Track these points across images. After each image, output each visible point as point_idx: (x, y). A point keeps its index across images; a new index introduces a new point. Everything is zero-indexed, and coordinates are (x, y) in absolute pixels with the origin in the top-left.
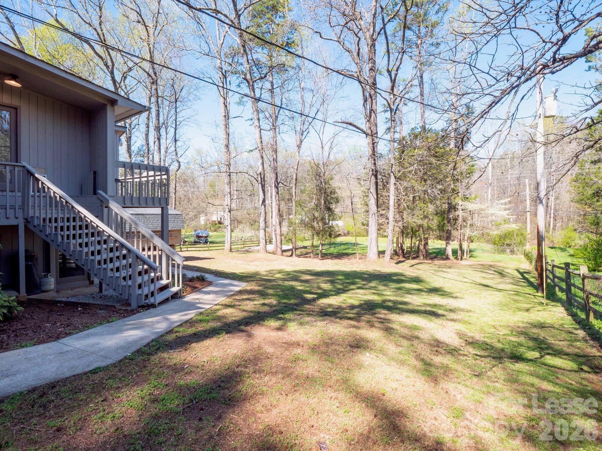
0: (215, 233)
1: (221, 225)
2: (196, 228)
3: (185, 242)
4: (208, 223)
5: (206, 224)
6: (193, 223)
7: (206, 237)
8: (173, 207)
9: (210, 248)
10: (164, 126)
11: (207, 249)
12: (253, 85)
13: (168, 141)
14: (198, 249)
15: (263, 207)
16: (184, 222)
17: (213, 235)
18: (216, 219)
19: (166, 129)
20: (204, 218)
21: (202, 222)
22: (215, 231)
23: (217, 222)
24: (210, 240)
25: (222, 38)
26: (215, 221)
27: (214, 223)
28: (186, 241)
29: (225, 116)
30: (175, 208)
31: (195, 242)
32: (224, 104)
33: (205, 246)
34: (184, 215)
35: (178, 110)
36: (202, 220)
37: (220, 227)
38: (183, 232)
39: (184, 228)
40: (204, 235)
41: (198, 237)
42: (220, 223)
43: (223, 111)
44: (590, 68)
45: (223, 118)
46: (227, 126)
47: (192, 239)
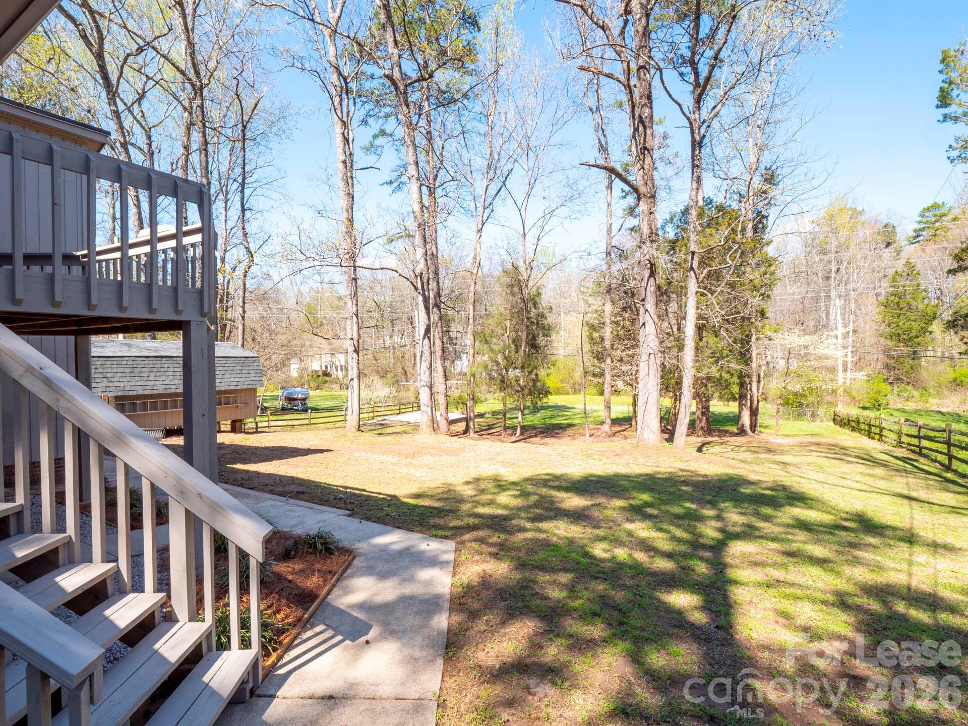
0: (318, 392)
1: (328, 379)
2: (284, 385)
3: (264, 409)
4: (305, 375)
5: (301, 377)
6: (280, 376)
7: (304, 399)
8: (240, 343)
9: (313, 421)
10: (221, 196)
11: (307, 422)
12: (405, 93)
13: (230, 224)
14: (290, 423)
15: (426, 341)
16: (261, 373)
17: (316, 397)
18: (318, 368)
19: (226, 201)
20: (297, 366)
21: (294, 373)
22: (318, 388)
23: (320, 373)
24: (310, 404)
25: (339, 6)
26: (317, 372)
27: (315, 375)
28: (266, 408)
29: (345, 162)
30: (243, 346)
31: (283, 409)
32: (343, 134)
33: (303, 416)
34: (262, 361)
35: (247, 168)
36: (294, 369)
37: (326, 382)
38: (260, 392)
39: (262, 385)
40: (300, 396)
41: (290, 399)
42: (326, 374)
43: (340, 150)
44: (945, 117)
45: (341, 166)
46: (349, 181)
47: (278, 404)
